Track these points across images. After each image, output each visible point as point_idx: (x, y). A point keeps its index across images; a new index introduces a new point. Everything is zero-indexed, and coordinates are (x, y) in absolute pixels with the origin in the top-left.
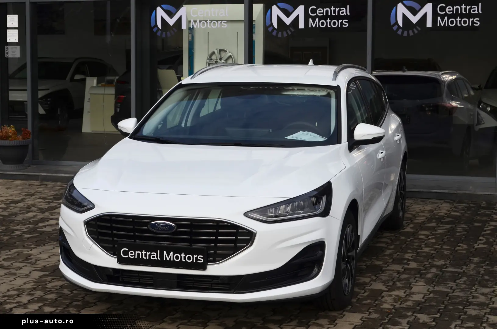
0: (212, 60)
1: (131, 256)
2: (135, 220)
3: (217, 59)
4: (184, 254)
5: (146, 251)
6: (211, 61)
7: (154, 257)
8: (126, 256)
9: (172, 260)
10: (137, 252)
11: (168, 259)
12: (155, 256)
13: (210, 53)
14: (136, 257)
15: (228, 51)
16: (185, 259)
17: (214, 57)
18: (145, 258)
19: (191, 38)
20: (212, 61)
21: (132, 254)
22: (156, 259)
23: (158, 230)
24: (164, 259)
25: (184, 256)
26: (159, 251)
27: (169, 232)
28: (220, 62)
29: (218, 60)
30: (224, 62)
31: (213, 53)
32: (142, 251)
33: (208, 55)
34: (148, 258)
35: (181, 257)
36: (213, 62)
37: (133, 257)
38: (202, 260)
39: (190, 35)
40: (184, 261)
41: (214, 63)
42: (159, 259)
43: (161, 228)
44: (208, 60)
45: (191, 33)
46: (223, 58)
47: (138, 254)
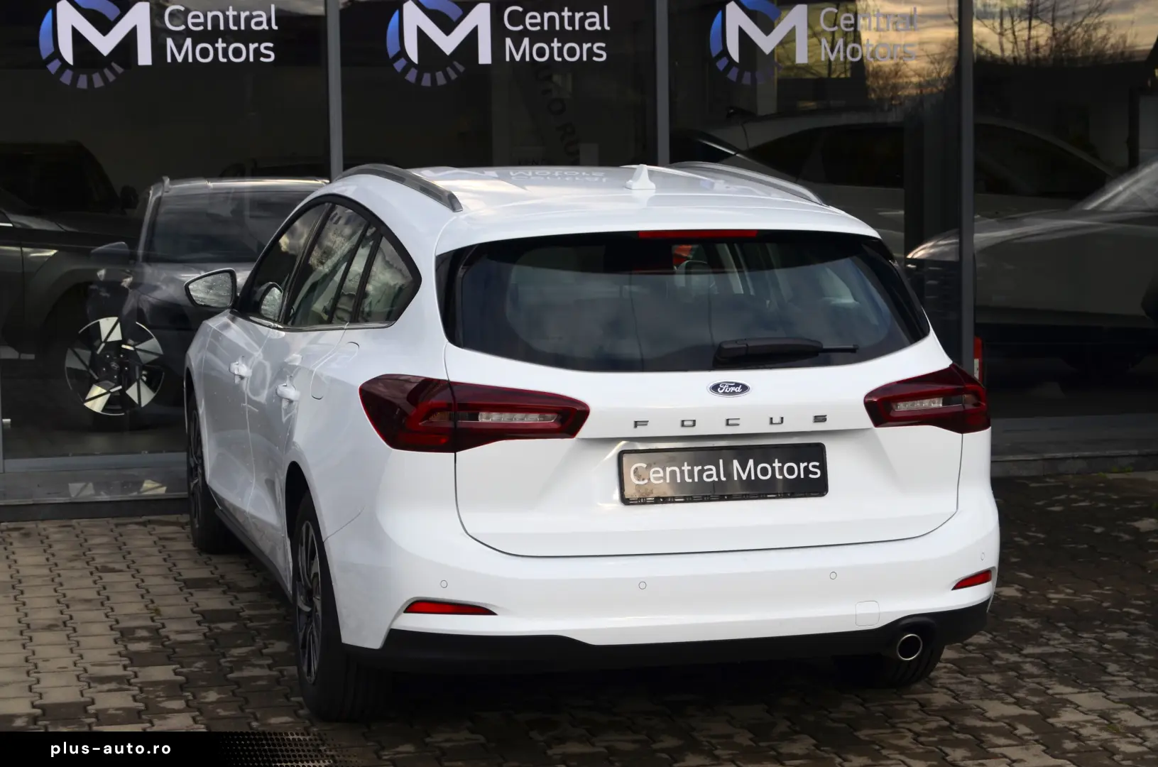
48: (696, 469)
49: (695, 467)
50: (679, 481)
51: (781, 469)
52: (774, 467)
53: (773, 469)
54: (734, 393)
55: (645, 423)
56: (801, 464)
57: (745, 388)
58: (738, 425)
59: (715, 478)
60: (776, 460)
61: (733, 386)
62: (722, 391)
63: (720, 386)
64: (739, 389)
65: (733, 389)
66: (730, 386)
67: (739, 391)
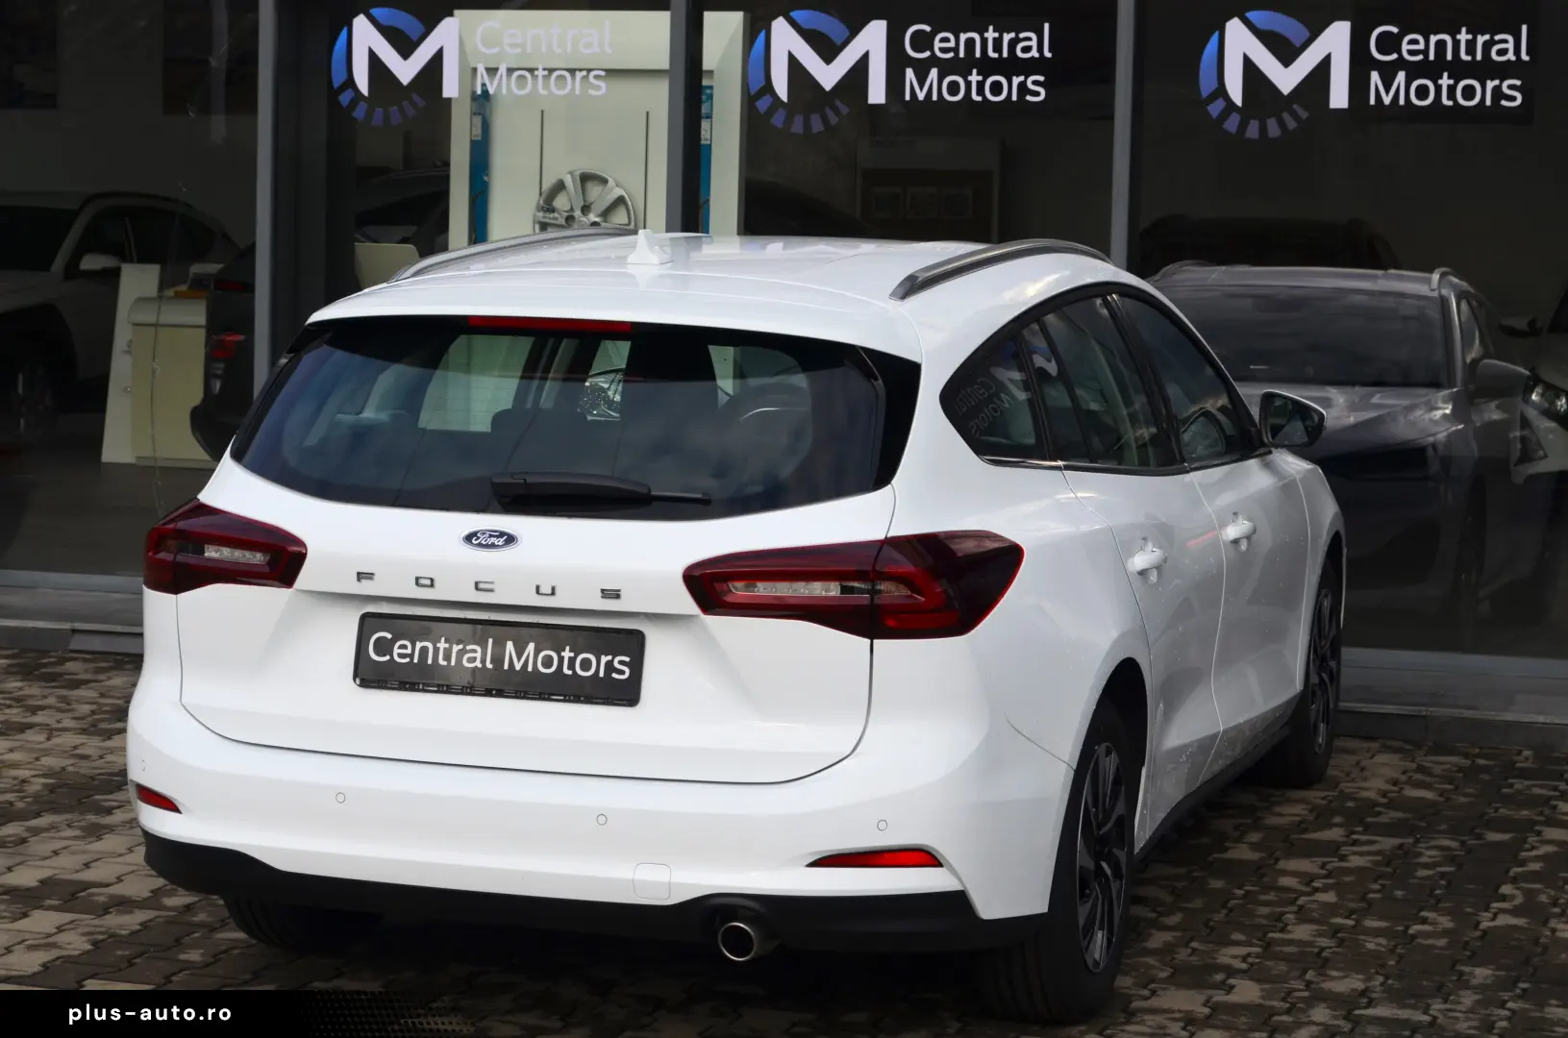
0: (553, 210)
3: (572, 209)
6: (551, 215)
13: (547, 185)
15: (611, 183)
17: (561, 202)
19: (478, 131)
20: (556, 215)
28: (584, 219)
29: (577, 213)
30: (597, 219)
31: (560, 186)
33: (541, 194)
36: (557, 219)
39: (478, 120)
41: (562, 221)
44: (539, 211)
45: (479, 114)
46: (592, 206)
48: (456, 648)
49: (454, 646)
50: (430, 662)
51: (572, 661)
52: (563, 657)
53: (561, 659)
54: (493, 546)
55: (370, 576)
56: (603, 657)
57: (510, 539)
58: (491, 591)
59: (478, 664)
60: (568, 648)
61: (494, 536)
62: (478, 542)
63: (478, 535)
64: (501, 541)
65: (493, 540)
66: (491, 536)
67: (500, 544)
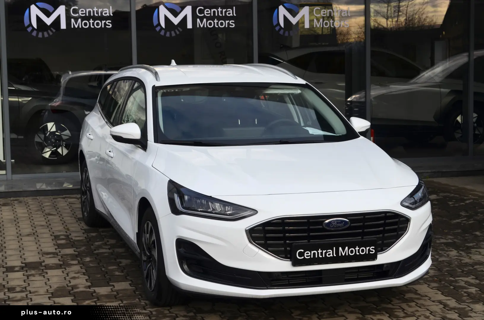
1: (307, 256)
2: (311, 221)
4: (358, 248)
5: (322, 250)
7: (329, 254)
8: (301, 257)
9: (347, 255)
10: (312, 252)
11: (343, 254)
12: (331, 253)
14: (312, 257)
16: (359, 252)
18: (321, 257)
21: (308, 255)
22: (332, 256)
23: (333, 227)
24: (340, 255)
25: (358, 249)
26: (334, 248)
27: (344, 228)
32: (317, 250)
34: (324, 256)
35: (356, 250)
37: (309, 257)
38: (374, 250)
40: (359, 254)
42: (335, 255)
43: (336, 225)
47: (314, 254)
